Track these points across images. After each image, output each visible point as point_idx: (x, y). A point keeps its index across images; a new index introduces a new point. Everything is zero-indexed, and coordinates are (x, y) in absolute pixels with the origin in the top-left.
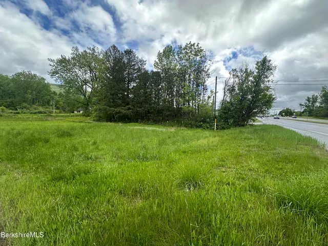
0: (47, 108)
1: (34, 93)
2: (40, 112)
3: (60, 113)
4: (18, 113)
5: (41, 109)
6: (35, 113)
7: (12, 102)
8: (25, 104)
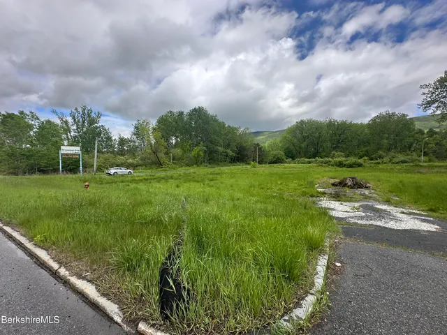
0: (408, 155)
1: (392, 136)
2: (404, 162)
3: (430, 161)
4: (379, 163)
5: (401, 157)
6: (397, 163)
7: (367, 151)
8: (380, 152)
